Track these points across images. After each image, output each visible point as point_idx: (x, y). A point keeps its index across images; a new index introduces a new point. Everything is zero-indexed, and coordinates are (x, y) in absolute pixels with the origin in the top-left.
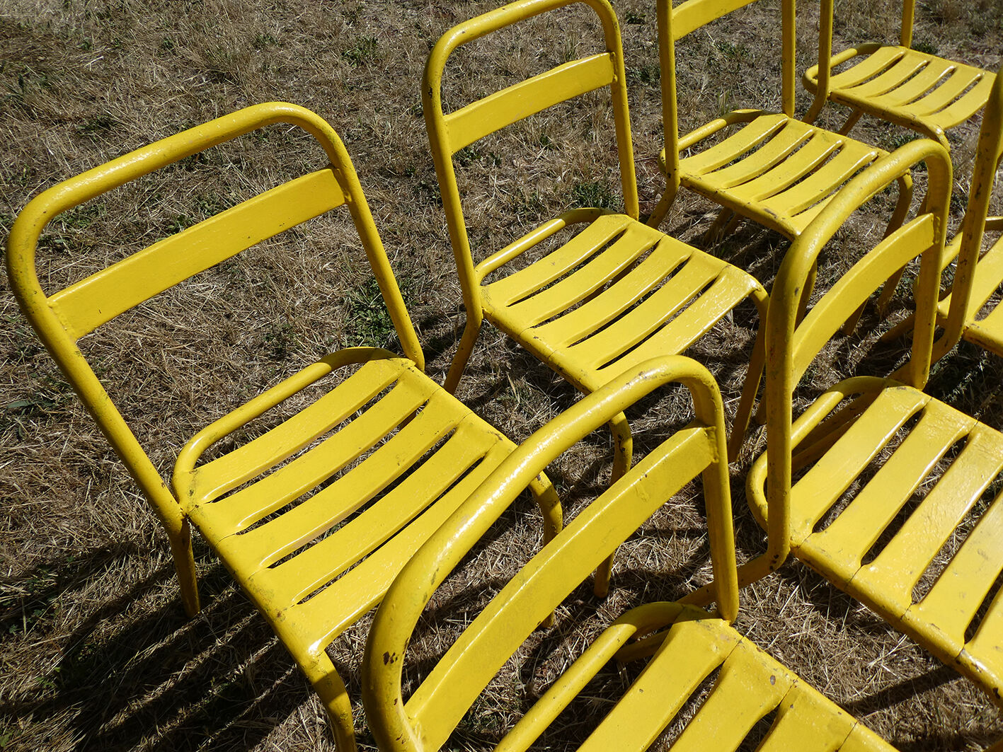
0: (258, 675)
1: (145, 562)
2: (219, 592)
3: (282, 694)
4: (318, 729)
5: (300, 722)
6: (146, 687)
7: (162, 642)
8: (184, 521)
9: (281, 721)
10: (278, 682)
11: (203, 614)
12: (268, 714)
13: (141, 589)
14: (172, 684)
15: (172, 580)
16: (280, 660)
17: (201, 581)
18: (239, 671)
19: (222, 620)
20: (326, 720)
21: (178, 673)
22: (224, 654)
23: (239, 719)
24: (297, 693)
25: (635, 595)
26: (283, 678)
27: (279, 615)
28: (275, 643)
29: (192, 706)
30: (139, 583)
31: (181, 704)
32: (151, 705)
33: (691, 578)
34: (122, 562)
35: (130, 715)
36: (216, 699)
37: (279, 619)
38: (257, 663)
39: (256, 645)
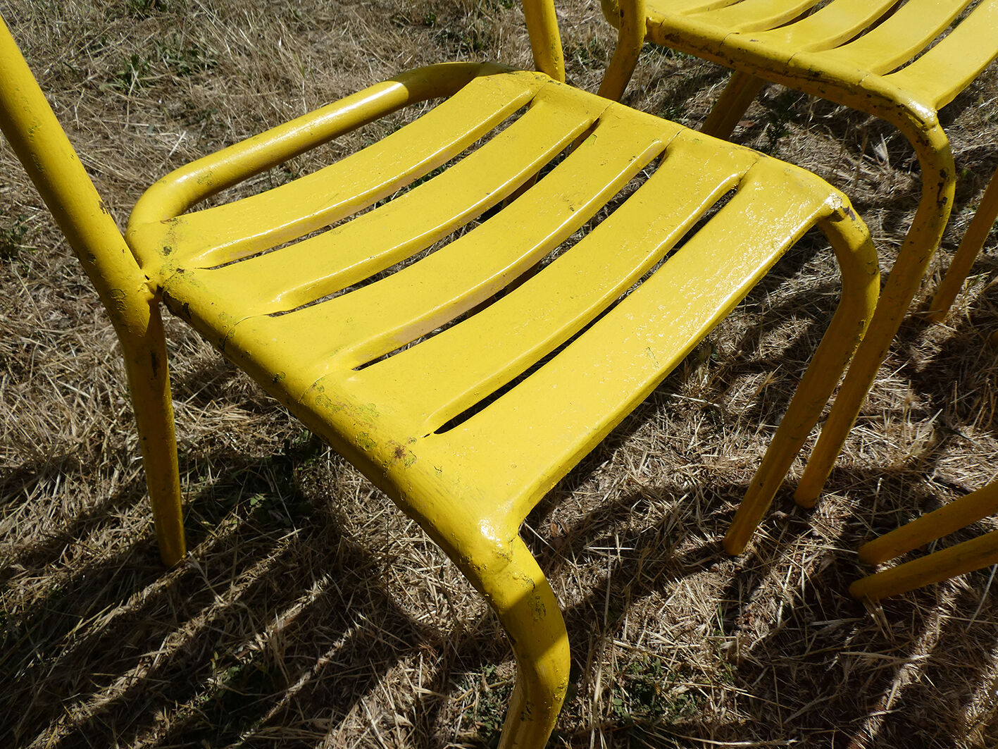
0: (290, 650)
1: (92, 483)
2: (215, 523)
3: (332, 680)
4: (400, 735)
5: (367, 724)
6: (98, 680)
7: (124, 604)
8: (154, 305)
9: (335, 725)
10: (323, 660)
11: (192, 558)
12: (310, 714)
13: (84, 525)
14: (143, 674)
15: (136, 508)
16: (323, 624)
17: (186, 508)
18: (258, 644)
19: (222, 566)
20: (411, 718)
21: (152, 654)
22: (230, 620)
23: (262, 726)
24: (358, 676)
25: (855, 503)
26: (331, 653)
27: (399, 453)
28: (313, 598)
29: (179, 708)
30: (82, 516)
31: (160, 704)
32: (107, 711)
33: (935, 474)
34: (53, 485)
35: (70, 729)
36: (221, 694)
37: (399, 463)
38: (287, 631)
39: (281, 602)
